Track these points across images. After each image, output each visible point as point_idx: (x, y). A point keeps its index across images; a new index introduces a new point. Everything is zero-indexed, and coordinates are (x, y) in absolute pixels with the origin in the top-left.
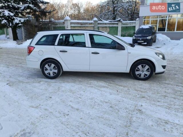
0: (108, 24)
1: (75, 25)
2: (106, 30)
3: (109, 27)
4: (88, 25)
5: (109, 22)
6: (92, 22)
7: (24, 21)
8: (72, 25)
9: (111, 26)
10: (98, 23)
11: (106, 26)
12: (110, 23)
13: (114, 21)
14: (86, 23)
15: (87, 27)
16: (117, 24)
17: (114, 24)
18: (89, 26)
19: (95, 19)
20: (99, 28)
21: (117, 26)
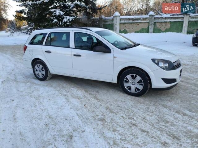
0: (169, 18)
1: (126, 22)
2: (166, 26)
3: (170, 22)
4: (141, 21)
5: (171, 15)
6: (147, 16)
7: (73, 19)
8: (122, 22)
9: (173, 20)
10: (155, 18)
11: (166, 21)
12: (172, 17)
13: (178, 15)
14: (139, 18)
15: (140, 23)
16: (183, 18)
17: (177, 18)
18: (143, 22)
19: (152, 13)
20: (157, 23)
21: (183, 20)
